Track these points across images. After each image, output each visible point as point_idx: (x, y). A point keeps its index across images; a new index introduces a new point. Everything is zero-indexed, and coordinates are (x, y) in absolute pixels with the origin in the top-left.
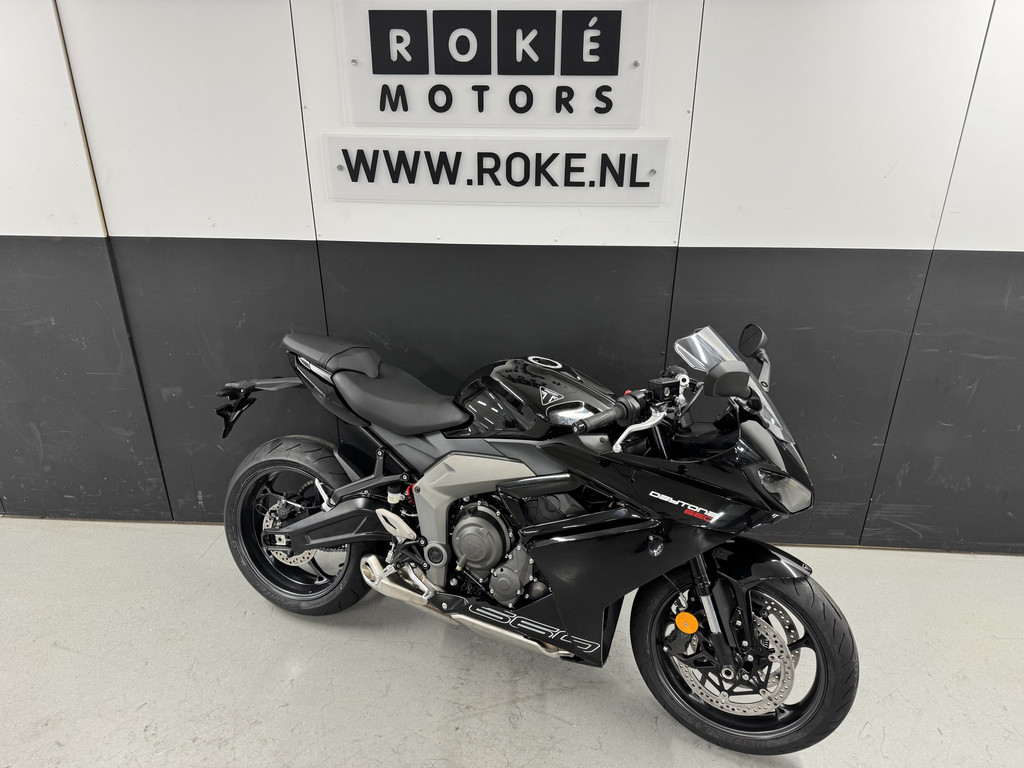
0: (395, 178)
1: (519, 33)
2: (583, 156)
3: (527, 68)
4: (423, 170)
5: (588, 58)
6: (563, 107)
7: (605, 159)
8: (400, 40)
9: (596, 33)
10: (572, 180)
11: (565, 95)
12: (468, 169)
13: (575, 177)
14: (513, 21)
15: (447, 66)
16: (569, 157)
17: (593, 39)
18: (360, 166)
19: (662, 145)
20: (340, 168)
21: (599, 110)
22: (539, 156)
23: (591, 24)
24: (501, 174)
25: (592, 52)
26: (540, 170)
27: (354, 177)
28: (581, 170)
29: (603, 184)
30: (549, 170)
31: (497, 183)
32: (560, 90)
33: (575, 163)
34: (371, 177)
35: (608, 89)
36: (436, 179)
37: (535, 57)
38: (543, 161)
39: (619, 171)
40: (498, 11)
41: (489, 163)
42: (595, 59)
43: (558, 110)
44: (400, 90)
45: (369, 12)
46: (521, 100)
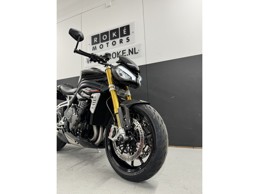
1: (113, 33)
2: (125, 50)
3: (115, 38)
5: (124, 33)
6: (121, 43)
7: (129, 50)
8: (96, 39)
9: (126, 29)
11: (121, 41)
13: (124, 54)
14: (112, 31)
15: (103, 41)
16: (123, 51)
17: (125, 30)
19: (140, 45)
20: (86, 62)
21: (127, 41)
22: (117, 52)
23: (125, 28)
24: (111, 57)
25: (125, 32)
27: (88, 63)
28: (125, 53)
29: (129, 54)
32: (120, 40)
33: (124, 52)
35: (128, 37)
37: (116, 36)
38: (118, 53)
39: (132, 51)
40: (110, 31)
43: (120, 43)
44: (95, 47)
45: (92, 36)
46: (114, 43)
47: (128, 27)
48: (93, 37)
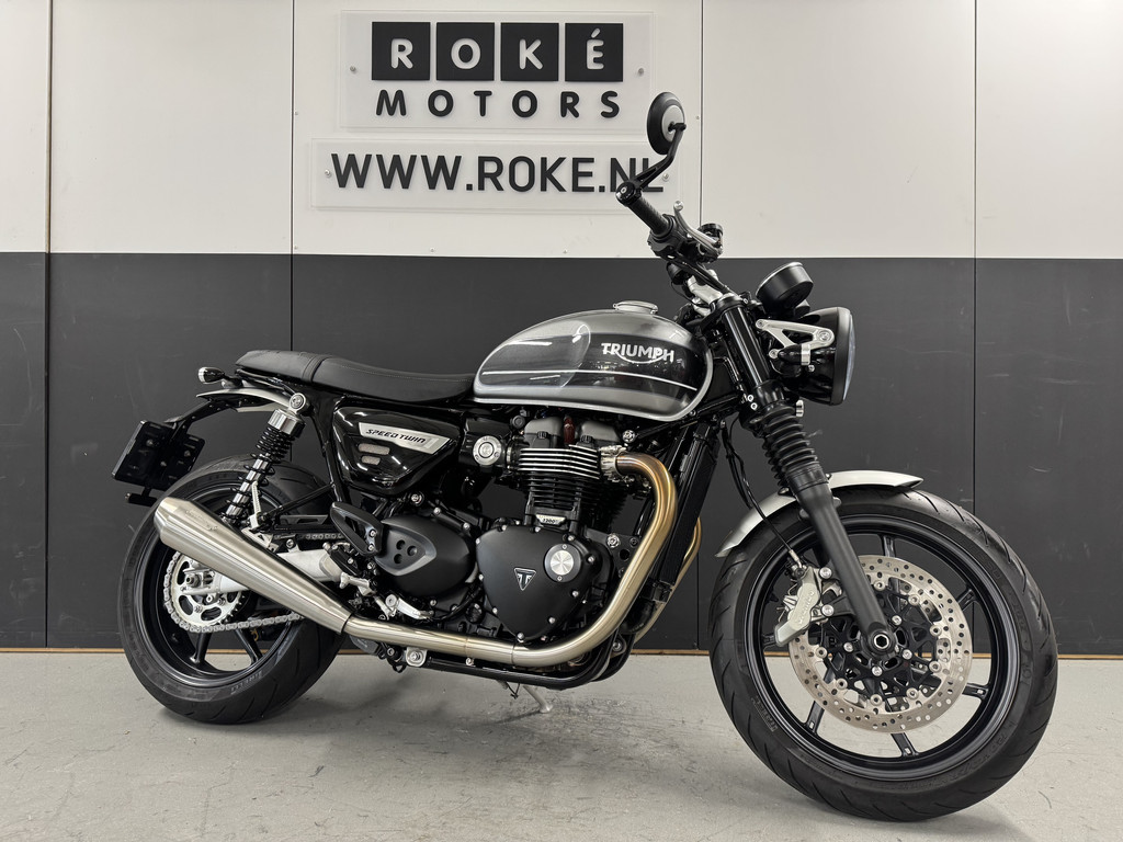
0: (387, 183)
1: (523, 44)
2: (591, 160)
3: (530, 74)
4: (419, 175)
5: (591, 65)
6: (569, 113)
7: (615, 165)
8: (402, 48)
9: (600, 43)
10: (580, 185)
11: (570, 100)
12: (468, 173)
13: (583, 182)
14: (516, 32)
15: (448, 72)
16: (576, 161)
17: (596, 49)
18: (349, 171)
20: (329, 175)
21: (605, 114)
22: (544, 161)
23: (594, 35)
24: (504, 179)
25: (596, 60)
26: (546, 174)
27: (342, 183)
28: (589, 174)
30: (555, 174)
31: (499, 188)
32: (565, 95)
33: (583, 168)
34: (361, 183)
35: (614, 94)
36: (432, 184)
37: (539, 65)
38: (549, 165)
40: (503, 25)
41: (491, 168)
42: (600, 67)
43: (564, 114)
44: (399, 95)
45: (373, 23)
46: (525, 105)
47: (613, 36)
48: (384, 33)
